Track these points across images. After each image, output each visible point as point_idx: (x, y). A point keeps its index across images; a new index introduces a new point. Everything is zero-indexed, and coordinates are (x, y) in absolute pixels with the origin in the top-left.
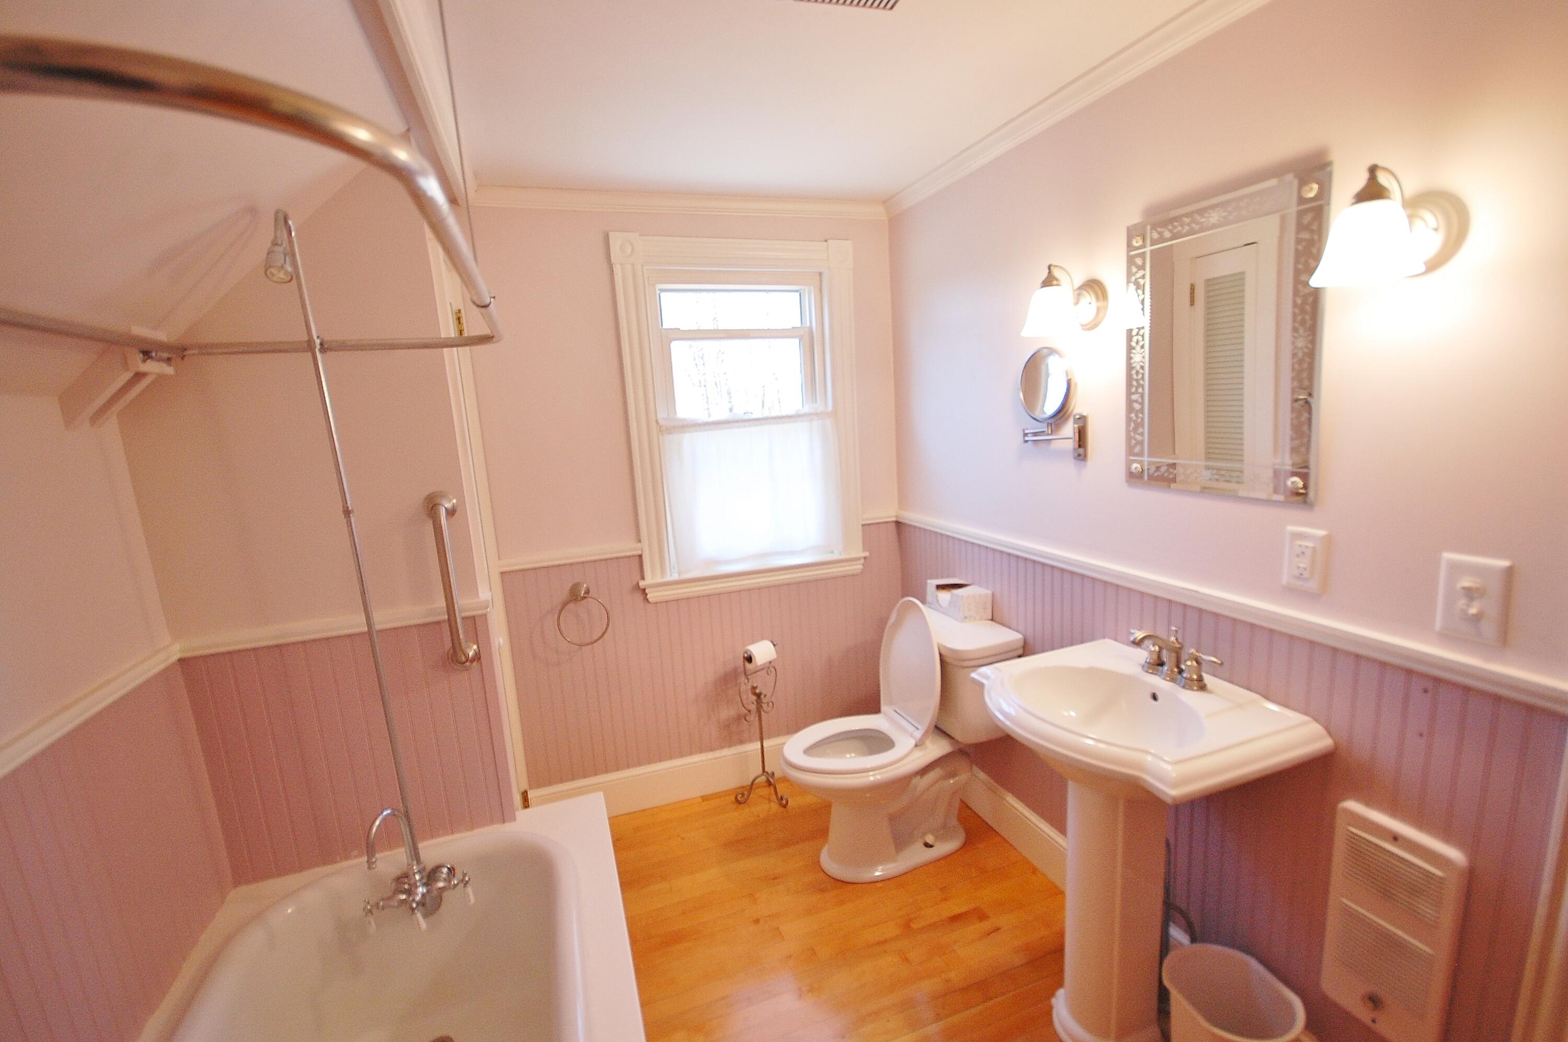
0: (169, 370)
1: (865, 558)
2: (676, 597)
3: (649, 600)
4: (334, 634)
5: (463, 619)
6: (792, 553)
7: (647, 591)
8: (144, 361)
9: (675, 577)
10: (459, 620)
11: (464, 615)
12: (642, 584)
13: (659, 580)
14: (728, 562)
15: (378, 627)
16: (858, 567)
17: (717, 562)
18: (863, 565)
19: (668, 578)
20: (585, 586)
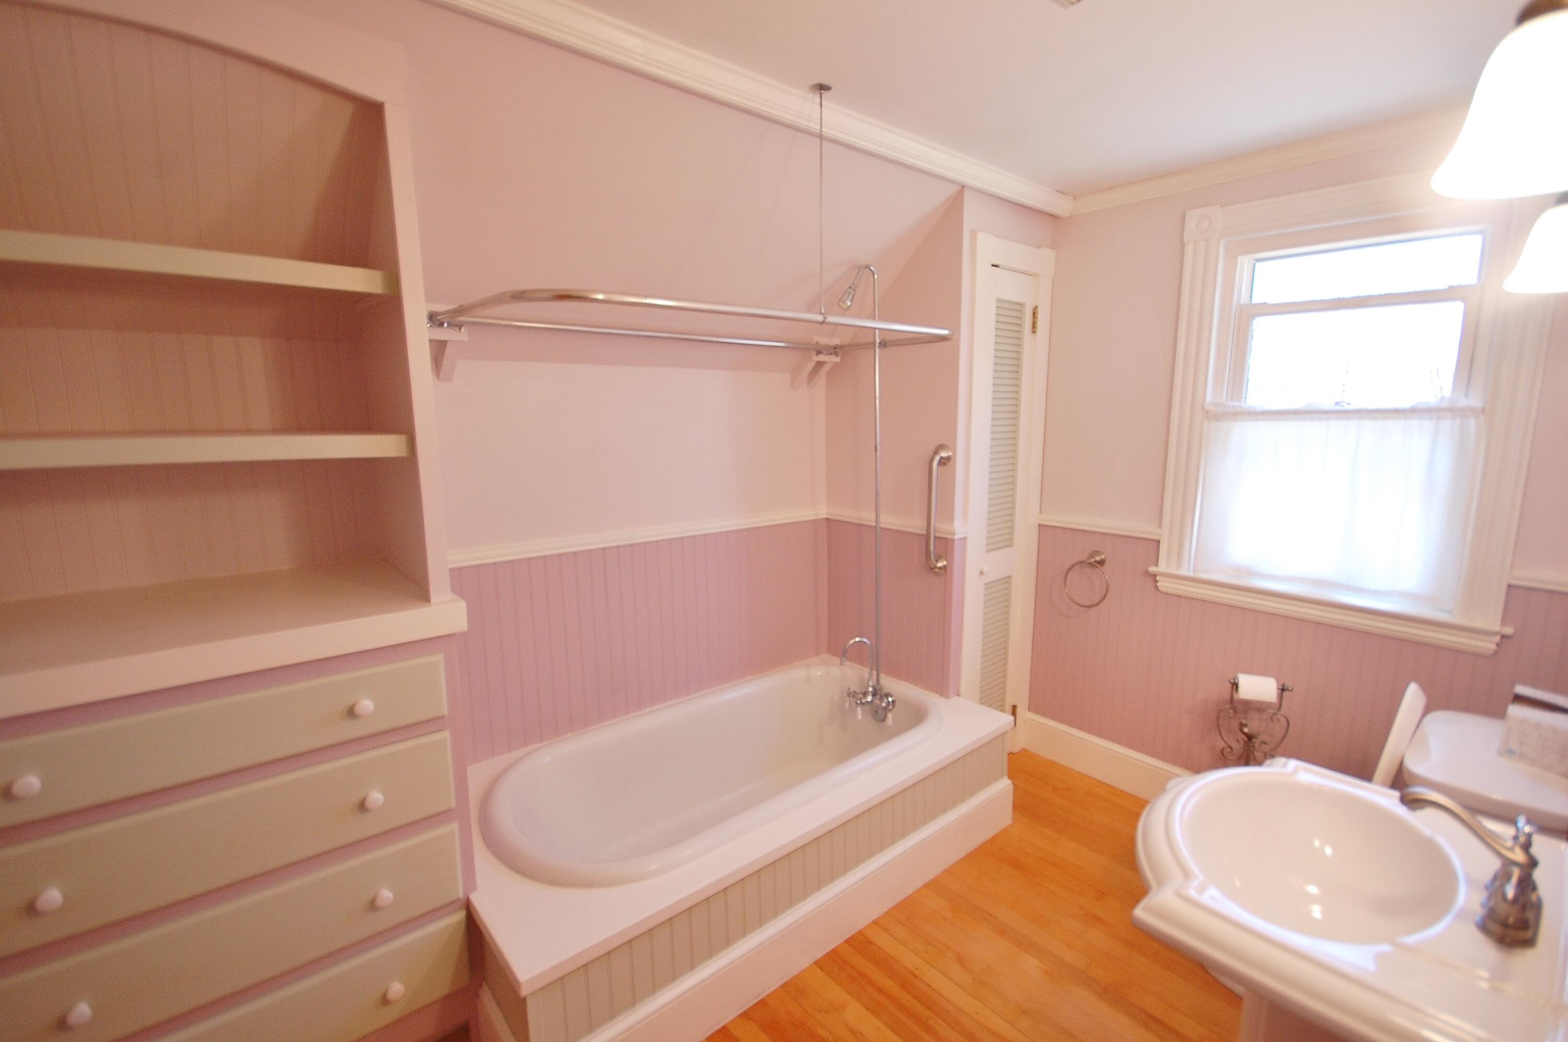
0: (837, 359)
1: (1503, 637)
2: (1178, 592)
3: (1160, 588)
4: (865, 523)
5: (935, 537)
6: (1358, 590)
7: (1158, 578)
8: (817, 355)
9: (1190, 574)
10: (932, 538)
11: (937, 534)
12: (1152, 569)
13: (1172, 571)
14: (1263, 576)
15: (882, 525)
16: (1488, 645)
17: (1252, 573)
18: (1498, 645)
19: (1184, 572)
20: (1103, 557)
